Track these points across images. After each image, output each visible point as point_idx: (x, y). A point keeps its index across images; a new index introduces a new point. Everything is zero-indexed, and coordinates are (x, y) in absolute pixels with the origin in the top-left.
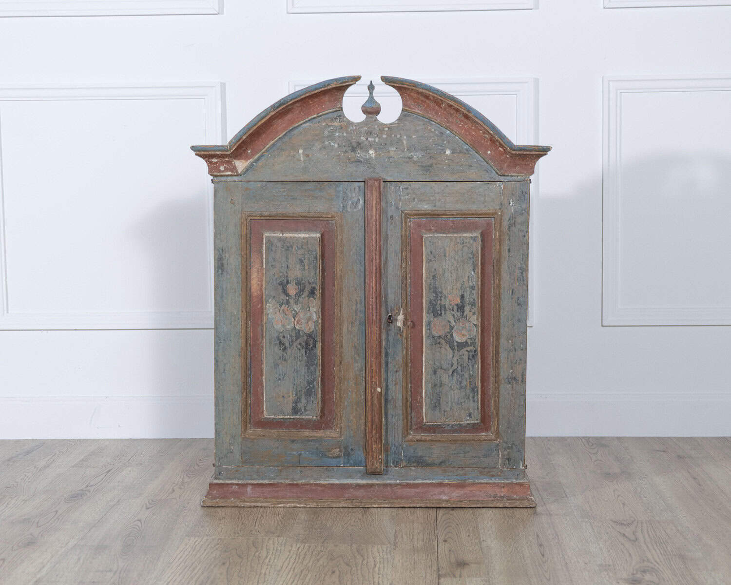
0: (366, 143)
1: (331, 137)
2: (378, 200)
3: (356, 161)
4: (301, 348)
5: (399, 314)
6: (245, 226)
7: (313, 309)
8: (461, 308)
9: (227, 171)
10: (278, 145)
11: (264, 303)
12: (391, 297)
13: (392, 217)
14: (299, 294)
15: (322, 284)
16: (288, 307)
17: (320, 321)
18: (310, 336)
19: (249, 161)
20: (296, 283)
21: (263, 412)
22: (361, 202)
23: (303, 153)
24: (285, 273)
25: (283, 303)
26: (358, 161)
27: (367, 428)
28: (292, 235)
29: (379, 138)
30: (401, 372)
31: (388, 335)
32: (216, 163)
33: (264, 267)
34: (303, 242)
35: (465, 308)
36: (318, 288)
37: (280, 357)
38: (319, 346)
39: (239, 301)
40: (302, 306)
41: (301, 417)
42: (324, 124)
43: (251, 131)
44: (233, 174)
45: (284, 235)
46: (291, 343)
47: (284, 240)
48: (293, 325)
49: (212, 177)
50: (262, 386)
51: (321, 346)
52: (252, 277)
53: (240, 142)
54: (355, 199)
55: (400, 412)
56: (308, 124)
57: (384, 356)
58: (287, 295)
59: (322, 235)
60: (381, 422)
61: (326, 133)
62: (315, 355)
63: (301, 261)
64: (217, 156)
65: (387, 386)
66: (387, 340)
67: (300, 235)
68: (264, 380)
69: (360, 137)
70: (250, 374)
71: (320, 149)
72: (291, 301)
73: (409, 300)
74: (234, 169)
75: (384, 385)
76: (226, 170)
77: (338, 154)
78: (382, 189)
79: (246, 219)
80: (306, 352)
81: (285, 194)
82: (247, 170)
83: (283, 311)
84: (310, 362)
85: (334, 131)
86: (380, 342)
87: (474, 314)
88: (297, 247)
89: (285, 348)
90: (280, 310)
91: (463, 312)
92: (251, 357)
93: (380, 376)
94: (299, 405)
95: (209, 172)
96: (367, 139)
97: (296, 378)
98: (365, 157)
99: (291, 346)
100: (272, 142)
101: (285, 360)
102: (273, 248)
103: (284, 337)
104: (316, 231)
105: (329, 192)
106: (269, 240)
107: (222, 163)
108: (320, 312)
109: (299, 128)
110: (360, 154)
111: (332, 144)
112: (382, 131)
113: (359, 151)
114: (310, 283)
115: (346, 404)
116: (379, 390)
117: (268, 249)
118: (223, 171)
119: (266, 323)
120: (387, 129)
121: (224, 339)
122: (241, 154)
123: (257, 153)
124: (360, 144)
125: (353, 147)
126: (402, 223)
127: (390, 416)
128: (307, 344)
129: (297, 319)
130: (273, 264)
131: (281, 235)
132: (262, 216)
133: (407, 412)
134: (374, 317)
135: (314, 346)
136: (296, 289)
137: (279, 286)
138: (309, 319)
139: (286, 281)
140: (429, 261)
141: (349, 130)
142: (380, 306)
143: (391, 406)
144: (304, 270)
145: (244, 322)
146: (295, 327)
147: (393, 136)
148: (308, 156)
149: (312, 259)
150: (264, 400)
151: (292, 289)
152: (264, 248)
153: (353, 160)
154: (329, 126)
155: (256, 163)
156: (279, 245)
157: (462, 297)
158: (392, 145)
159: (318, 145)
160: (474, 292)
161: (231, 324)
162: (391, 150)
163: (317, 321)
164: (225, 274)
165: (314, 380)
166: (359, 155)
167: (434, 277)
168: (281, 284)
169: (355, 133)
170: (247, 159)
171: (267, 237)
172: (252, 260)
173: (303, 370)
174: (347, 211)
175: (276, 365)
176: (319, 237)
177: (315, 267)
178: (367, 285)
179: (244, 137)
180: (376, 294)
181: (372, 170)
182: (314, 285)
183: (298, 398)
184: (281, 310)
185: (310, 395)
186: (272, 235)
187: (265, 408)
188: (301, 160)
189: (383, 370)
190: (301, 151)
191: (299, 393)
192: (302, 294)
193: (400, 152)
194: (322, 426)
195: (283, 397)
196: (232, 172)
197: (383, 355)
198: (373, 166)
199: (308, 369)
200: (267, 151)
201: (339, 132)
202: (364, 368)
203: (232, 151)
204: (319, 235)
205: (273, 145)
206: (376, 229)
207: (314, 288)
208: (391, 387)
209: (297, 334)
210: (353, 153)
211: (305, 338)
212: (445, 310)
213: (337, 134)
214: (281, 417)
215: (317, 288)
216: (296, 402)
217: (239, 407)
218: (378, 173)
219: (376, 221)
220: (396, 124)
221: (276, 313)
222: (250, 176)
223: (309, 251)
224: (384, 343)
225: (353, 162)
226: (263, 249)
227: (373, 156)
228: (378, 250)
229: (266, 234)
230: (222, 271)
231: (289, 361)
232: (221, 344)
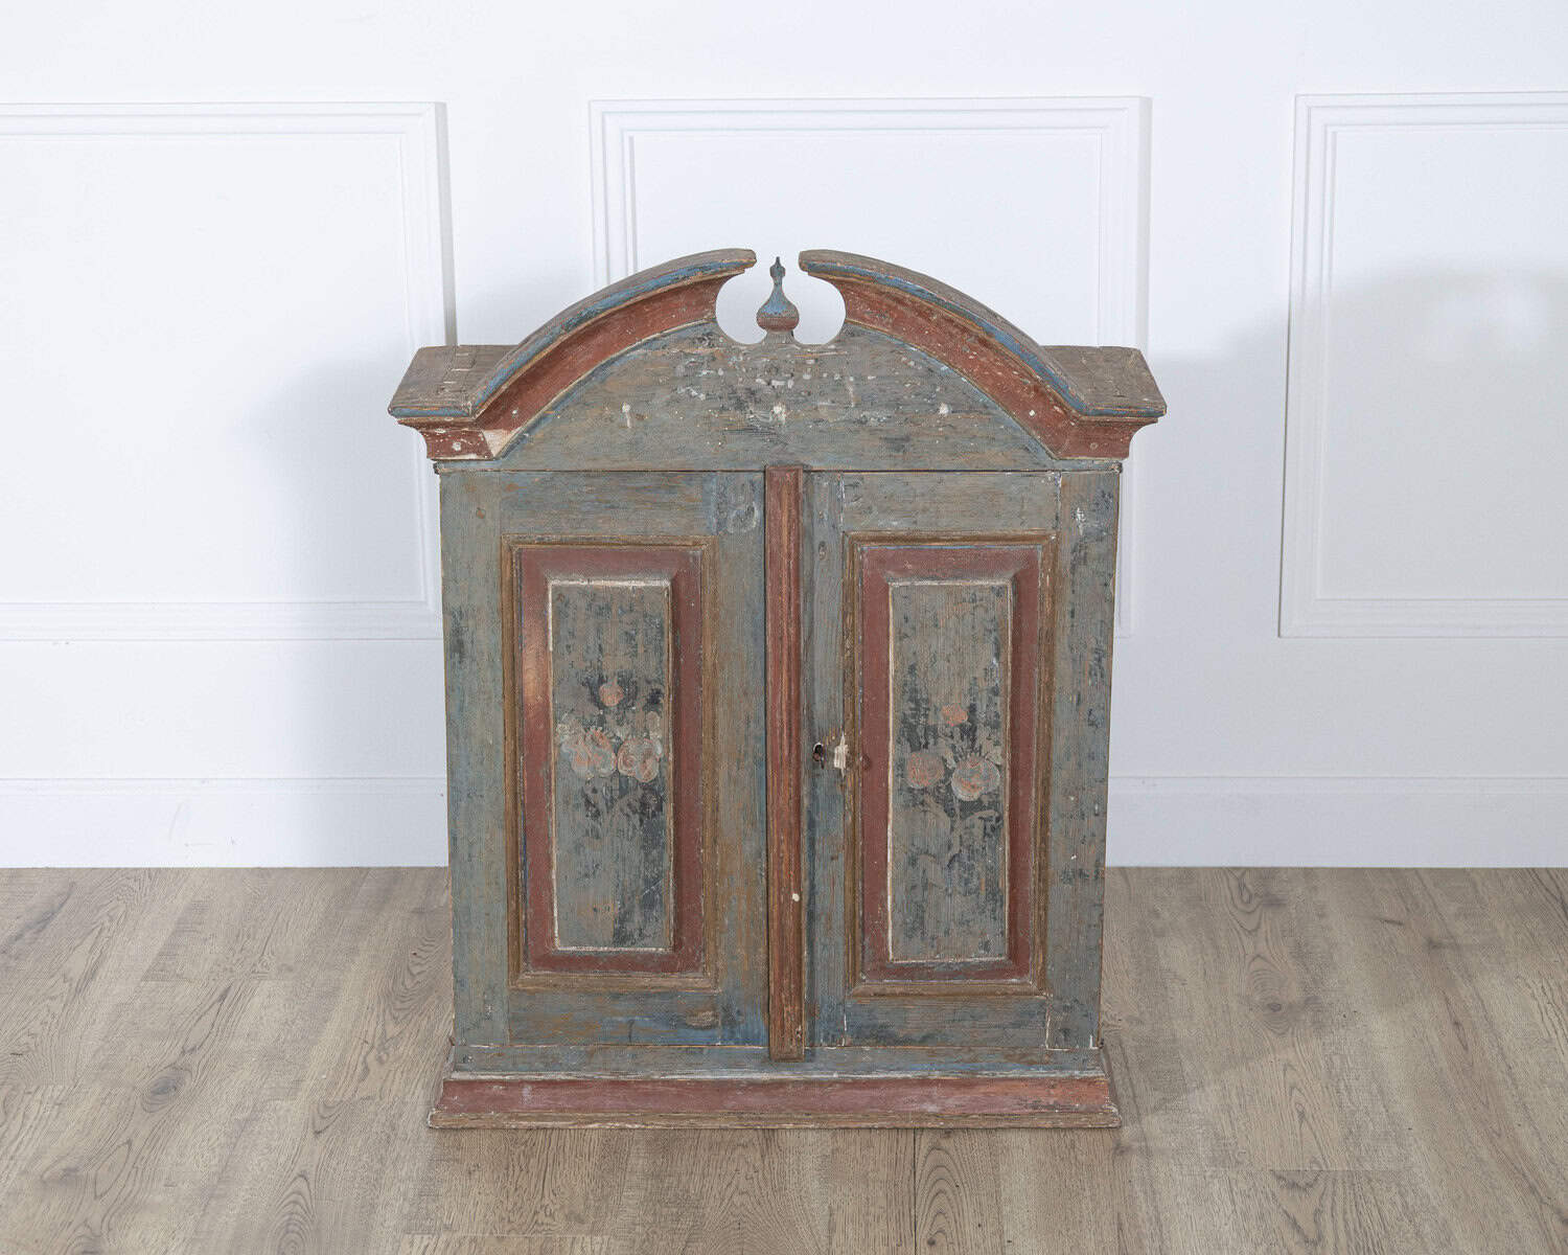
0: (768, 391)
1: (691, 378)
2: (794, 512)
3: (745, 429)
4: (631, 814)
5: (838, 744)
6: (509, 563)
7: (656, 735)
8: (969, 732)
9: (469, 452)
10: (576, 395)
11: (552, 722)
12: (820, 708)
13: (822, 544)
14: (624, 705)
15: (675, 685)
16: (602, 731)
17: (671, 759)
18: (649, 788)
19: (514, 431)
20: (618, 682)
21: (553, 938)
22: (757, 514)
23: (631, 412)
24: (595, 662)
25: (591, 723)
26: (750, 429)
27: (771, 973)
28: (610, 583)
29: (795, 381)
30: (842, 859)
31: (814, 786)
32: (443, 436)
33: (551, 648)
34: (633, 598)
35: (978, 733)
36: (665, 691)
37: (587, 832)
38: (669, 808)
39: (498, 716)
40: (633, 728)
41: (632, 949)
42: (675, 351)
44: (481, 457)
45: (593, 583)
46: (609, 804)
47: (593, 594)
48: (613, 767)
49: (435, 464)
50: (550, 888)
51: (674, 808)
52: (525, 668)
53: (498, 395)
54: (743, 508)
55: (840, 939)
56: (641, 351)
57: (806, 827)
58: (601, 705)
59: (674, 583)
60: (800, 960)
61: (681, 370)
62: (661, 825)
63: (630, 637)
64: (447, 425)
65: (812, 886)
66: (813, 796)
67: (625, 584)
68: (554, 877)
69: (754, 378)
70: (524, 863)
71: (668, 404)
72: (609, 718)
73: (858, 712)
74: (482, 447)
75: (806, 884)
76: (466, 450)
77: (705, 413)
78: (801, 487)
79: (510, 550)
80: (641, 821)
81: (593, 497)
82: (511, 448)
83: (593, 739)
84: (651, 839)
85: (698, 366)
86: (799, 802)
87: (995, 744)
88: (621, 607)
89: (597, 814)
90: (585, 737)
91: (974, 741)
92: (525, 830)
93: (798, 870)
94: (629, 927)
95: (428, 454)
96: (769, 383)
97: (621, 874)
98: (765, 421)
99: (610, 808)
100: (563, 392)
101: (598, 837)
102: (570, 611)
103: (595, 791)
104: (659, 574)
105: (687, 492)
106: (560, 594)
107: (457, 436)
108: (671, 740)
109: (623, 360)
110: (754, 415)
111: (694, 393)
112: (801, 365)
113: (751, 409)
114: (649, 682)
115: (726, 922)
116: (796, 897)
117: (558, 612)
118: (459, 453)
119: (556, 763)
120: (812, 362)
121: (468, 795)
122: (499, 418)
123: (532, 413)
124: (753, 393)
125: (738, 399)
126: (844, 556)
127: (818, 948)
128: (644, 805)
129: (621, 755)
130: (570, 643)
131: (586, 583)
132: (545, 543)
133: (854, 938)
134: (786, 753)
135: (660, 808)
136: (618, 694)
137: (583, 689)
138: (649, 754)
139: (597, 677)
140: (902, 636)
141: (731, 363)
142: (798, 729)
143: (820, 928)
144: (635, 654)
145: (508, 759)
146: (617, 771)
147: (825, 375)
148: (641, 418)
149: (653, 632)
150: (556, 915)
151: (611, 695)
152: (550, 610)
153: (739, 426)
154: (687, 355)
155: (530, 433)
156: (582, 603)
157: (972, 709)
158: (822, 395)
159: (662, 396)
160: (998, 700)
161: (482, 763)
162: (822, 406)
163: (665, 759)
164: (467, 661)
165: (659, 876)
166: (751, 416)
167: (914, 668)
168: (587, 683)
169: (744, 370)
170: (510, 426)
171: (555, 587)
172: (525, 633)
173: (636, 856)
174: (726, 533)
175: (578, 847)
176: (667, 588)
177: (659, 649)
178: (769, 687)
179: (504, 388)
180: (789, 705)
181: (779, 446)
182: (658, 686)
183: (626, 913)
184: (589, 737)
185: (652, 906)
186: (567, 583)
187: (556, 932)
188: (627, 428)
189: (804, 857)
190: (626, 408)
191: (627, 902)
192: (633, 705)
193: (841, 410)
194: (676, 963)
195: (595, 910)
196: (479, 453)
197: (805, 827)
198: (781, 438)
199: (646, 855)
200: (552, 408)
201: (709, 368)
202: (764, 852)
203: (477, 416)
204: (667, 583)
205: (567, 396)
206: (789, 573)
207: (659, 692)
208: (821, 888)
209: (623, 785)
210: (738, 412)
211: (640, 792)
212: (936, 737)
213: (705, 373)
214: (591, 949)
215: (663, 691)
216: (622, 919)
217: (501, 931)
218: (792, 454)
219: (789, 557)
220: (831, 350)
221: (577, 743)
222: (518, 461)
223: (646, 616)
224: (806, 802)
225: (739, 431)
226: (547, 612)
227: (783, 417)
228: (792, 615)
229: (554, 582)
230: (461, 657)
231: (607, 839)
232: (463, 804)
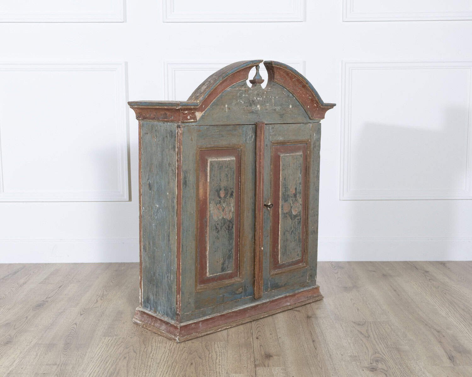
0: (256, 101)
1: (240, 97)
2: (263, 135)
4: (226, 230)
5: (269, 203)
6: (198, 155)
7: (232, 205)
8: (295, 195)
9: (192, 119)
11: (208, 204)
12: (266, 192)
14: (225, 196)
16: (220, 205)
18: (230, 221)
19: (203, 113)
20: (224, 189)
21: (207, 273)
22: (254, 137)
23: (227, 107)
24: (219, 184)
25: (218, 203)
26: (253, 112)
28: (222, 159)
29: (262, 98)
31: (264, 215)
32: (186, 114)
33: (209, 180)
34: (228, 163)
35: (297, 195)
36: (234, 191)
37: (216, 237)
39: (194, 204)
40: (227, 203)
41: (225, 273)
42: (237, 89)
44: (194, 121)
45: (218, 160)
47: (219, 163)
50: (206, 257)
51: (235, 227)
52: (200, 188)
54: (250, 135)
56: (230, 89)
58: (220, 197)
59: (236, 158)
61: (238, 95)
62: (233, 233)
63: (227, 175)
67: (226, 159)
69: (254, 97)
70: (198, 251)
71: (236, 105)
72: (222, 201)
73: (273, 193)
74: (195, 118)
77: (243, 108)
78: (264, 129)
79: (198, 151)
80: (228, 232)
81: (218, 133)
82: (200, 118)
83: (218, 208)
84: (230, 238)
85: (242, 93)
87: (300, 198)
88: (225, 166)
89: (218, 231)
90: (216, 207)
91: (296, 198)
92: (199, 240)
93: (263, 240)
94: (225, 266)
96: (257, 99)
97: (223, 249)
98: (256, 110)
99: (221, 229)
100: (214, 100)
101: (218, 239)
102: (213, 168)
103: (218, 224)
104: (234, 156)
105: (239, 131)
106: (211, 164)
107: (189, 114)
108: (235, 206)
109: (226, 91)
110: (253, 108)
111: (241, 101)
112: (263, 93)
113: (253, 106)
114: (231, 189)
116: (262, 248)
117: (211, 169)
118: (189, 120)
119: (209, 217)
120: (265, 93)
121: (186, 231)
122: (200, 108)
123: (207, 107)
124: (253, 101)
125: (250, 103)
126: (271, 149)
127: (264, 263)
128: (229, 227)
129: (224, 212)
130: (214, 178)
132: (207, 148)
134: (261, 206)
135: (232, 227)
136: (224, 193)
137: (216, 192)
138: (230, 211)
139: (219, 189)
140: (283, 170)
141: (249, 92)
142: (263, 199)
144: (228, 180)
145: (196, 217)
146: (223, 217)
147: (268, 96)
148: (229, 109)
149: (232, 173)
150: (208, 266)
151: (222, 194)
152: (209, 169)
153: (250, 111)
154: (240, 90)
156: (216, 166)
157: (296, 189)
158: (267, 102)
159: (234, 102)
160: (301, 186)
161: (190, 220)
162: (267, 105)
163: (234, 212)
165: (232, 248)
167: (285, 179)
169: (252, 95)
170: (202, 111)
172: (200, 177)
173: (227, 243)
174: (247, 143)
175: (214, 243)
176: (235, 160)
177: (233, 179)
180: (262, 192)
181: (258, 117)
183: (224, 261)
184: (217, 208)
185: (230, 258)
186: (213, 160)
187: (208, 271)
188: (226, 112)
190: (226, 106)
191: (224, 258)
192: (227, 196)
193: (271, 106)
194: (233, 276)
195: (217, 262)
198: (259, 114)
199: (229, 242)
202: (254, 237)
206: (263, 153)
208: (265, 245)
209: (224, 221)
210: (250, 107)
211: (228, 223)
212: (289, 197)
213: (243, 95)
214: (216, 274)
216: (223, 264)
217: (193, 273)
218: (261, 119)
220: (269, 89)
221: (214, 210)
222: (201, 122)
223: (230, 168)
225: (250, 113)
227: (259, 109)
229: (210, 160)
230: (186, 186)
231: (220, 239)
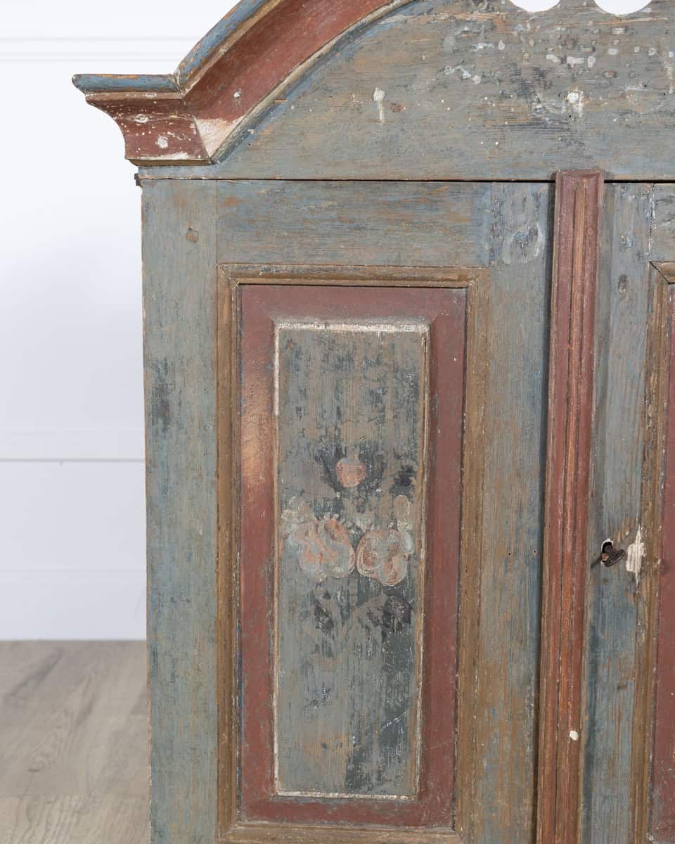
0: (562, 71)
1: (462, 54)
2: (590, 232)
3: (531, 124)
4: (371, 626)
5: (633, 541)
6: (227, 300)
7: (405, 525)
9: (177, 151)
10: (315, 77)
11: (276, 508)
12: (611, 495)
13: (623, 279)
14: (367, 487)
15: (430, 460)
16: (339, 519)
17: (423, 556)
18: (396, 592)
19: (235, 123)
20: (360, 456)
21: (272, 780)
22: (542, 238)
23: (384, 101)
24: (331, 430)
25: (325, 509)
26: (536, 124)
27: (539, 830)
28: (352, 328)
29: (598, 57)
30: (632, 688)
31: (600, 593)
32: (145, 127)
33: (277, 412)
34: (381, 347)
36: (418, 469)
37: (317, 646)
38: (418, 619)
39: (210, 500)
40: (377, 516)
41: (369, 796)
42: (444, 16)
43: (241, 33)
44: (193, 158)
45: (331, 327)
46: (345, 612)
47: (331, 341)
48: (350, 566)
49: (135, 169)
50: (271, 718)
51: (425, 618)
52: (245, 438)
53: (213, 61)
54: (524, 230)
55: (624, 790)
56: (399, 17)
57: (588, 647)
58: (338, 487)
59: (433, 329)
60: (576, 815)
61: (450, 42)
62: (409, 642)
63: (376, 398)
64: (148, 107)
65: (593, 723)
66: (598, 607)
67: (372, 329)
68: (275, 703)
69: (546, 53)
70: (240, 687)
71: (433, 89)
72: (347, 503)
73: (659, 502)
74: (194, 144)
75: (585, 718)
76: (174, 146)
77: (479, 103)
78: (601, 202)
79: (229, 285)
80: (384, 635)
81: (333, 214)
82: (231, 148)
83: (326, 529)
84: (395, 658)
85: (472, 37)
86: (581, 614)
88: (365, 358)
89: (330, 626)
90: (317, 526)
92: (241, 644)
93: (577, 702)
94: (366, 768)
95: (127, 152)
96: (563, 60)
97: (357, 701)
98: (556, 112)
99: (345, 618)
100: (299, 70)
101: (330, 654)
102: (302, 364)
103: (327, 596)
104: (415, 316)
105: (454, 209)
106: (290, 341)
107: (162, 128)
108: (423, 533)
109: (376, 29)
110: (543, 103)
111: (466, 74)
112: (606, 35)
113: (539, 95)
114: (399, 457)
115: (485, 765)
116: (574, 735)
117: (286, 365)
118: (165, 151)
119: (280, 559)
120: (620, 31)
121: (172, 599)
122: (212, 103)
123: (259, 98)
124: (542, 75)
125: (523, 82)
126: (650, 298)
127: (597, 800)
128: (387, 614)
129: (361, 550)
130: (302, 404)
131: (322, 327)
132: (271, 276)
133: (642, 787)
134: (569, 549)
135: (407, 619)
136: (359, 472)
137: (316, 465)
138: (395, 550)
139: (333, 451)
141: (515, 33)
142: (585, 520)
143: (599, 775)
144: (382, 420)
145: (222, 554)
146: (356, 571)
147: (637, 50)
148: (396, 108)
149: (405, 392)
150: (276, 751)
151: (350, 473)
152: (277, 363)
153: (522, 120)
154: (459, 23)
155: (253, 128)
156: (317, 353)
158: (632, 77)
159: (426, 78)
161: (189, 559)
162: (631, 92)
163: (416, 556)
164: (173, 429)
165: (404, 705)
166: (539, 106)
168: (321, 458)
169: (532, 43)
170: (229, 115)
171: (285, 333)
172: (245, 393)
173: (377, 680)
174: (501, 263)
175: (306, 666)
176: (424, 334)
177: (412, 414)
178: (550, 464)
179: (223, 51)
180: (575, 487)
181: (574, 147)
182: (409, 462)
183: (362, 751)
184: (321, 527)
185: (394, 743)
186: (299, 327)
187: (276, 772)
188: (377, 121)
189: (585, 683)
190: (379, 95)
191: (364, 738)
192: (378, 486)
193: (655, 98)
194: (421, 816)
195: (324, 746)
196: (190, 152)
197: (586, 644)
198: (576, 136)
199: (389, 678)
200: (284, 95)
201: (487, 40)
202: (533, 678)
203: (187, 90)
204: (423, 328)
205: (303, 77)
206: (582, 314)
207: (410, 470)
208: (604, 725)
209: (362, 588)
210: (522, 100)
211: (383, 598)
213: (480, 47)
214: (318, 795)
215: (416, 468)
216: (357, 759)
217: (209, 769)
218: (590, 157)
219: (583, 292)
220: (646, 15)
221: (307, 534)
222: (237, 166)
223: (396, 370)
224: (590, 615)
225: (522, 126)
226: (273, 366)
227: (579, 108)
228: (583, 370)
229: (282, 325)
230: (166, 423)
231: (340, 658)
232: (166, 611)
